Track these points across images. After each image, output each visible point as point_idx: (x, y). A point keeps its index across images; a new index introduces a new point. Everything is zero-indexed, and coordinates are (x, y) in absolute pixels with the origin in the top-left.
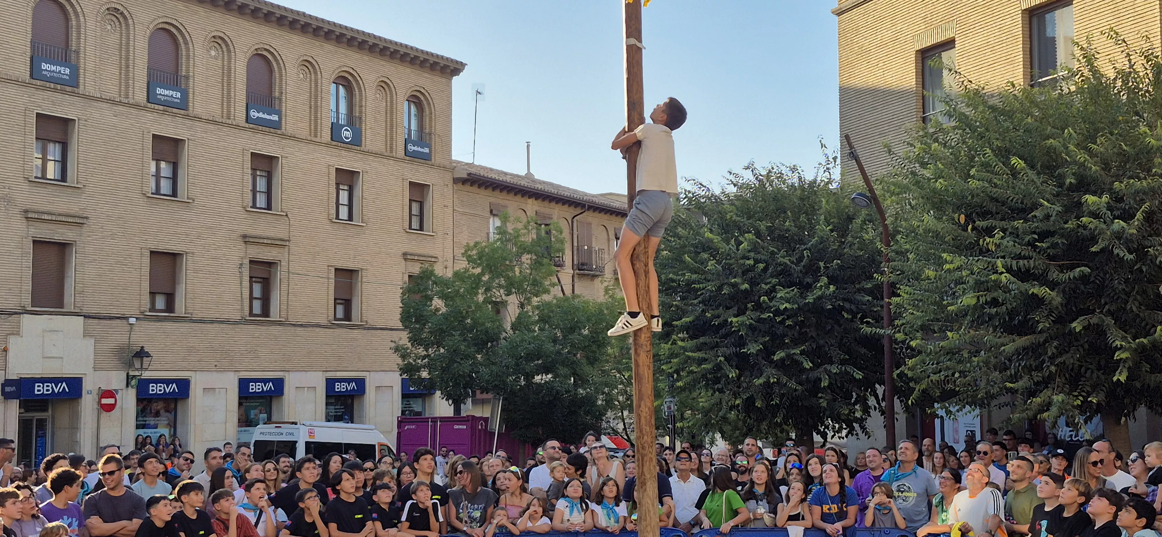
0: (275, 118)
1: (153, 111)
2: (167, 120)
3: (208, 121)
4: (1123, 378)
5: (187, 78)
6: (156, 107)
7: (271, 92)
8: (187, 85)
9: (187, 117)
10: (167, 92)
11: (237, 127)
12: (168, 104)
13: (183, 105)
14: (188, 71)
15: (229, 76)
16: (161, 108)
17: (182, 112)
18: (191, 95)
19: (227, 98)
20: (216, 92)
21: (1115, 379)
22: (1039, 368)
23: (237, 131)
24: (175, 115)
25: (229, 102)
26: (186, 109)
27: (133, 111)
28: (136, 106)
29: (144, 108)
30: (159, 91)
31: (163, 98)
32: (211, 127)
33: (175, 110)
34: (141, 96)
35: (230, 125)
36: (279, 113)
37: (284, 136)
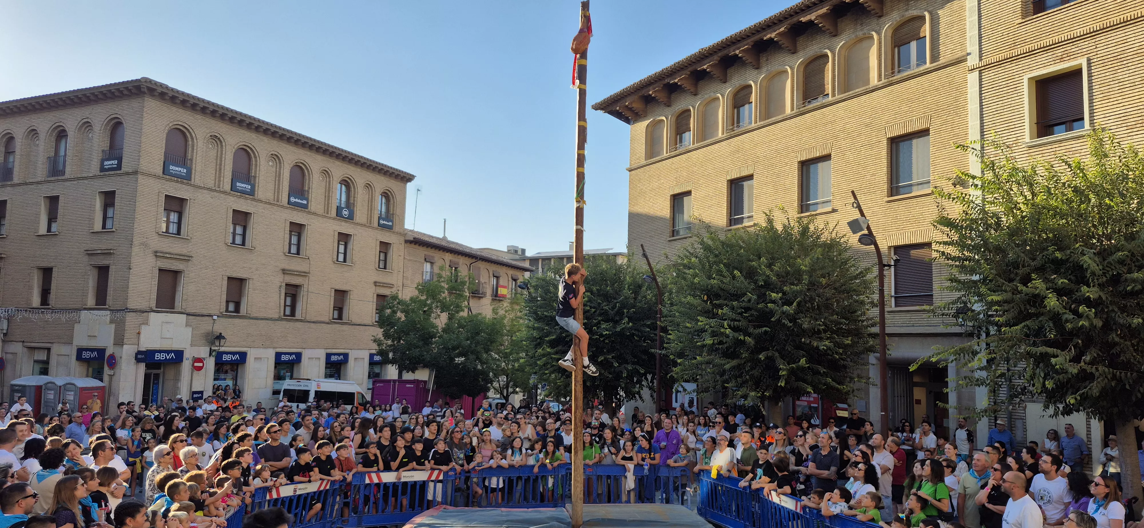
0: (305, 202)
1: (233, 196)
2: (242, 201)
3: (266, 203)
4: (783, 385)
5: (255, 177)
6: (236, 193)
7: (303, 187)
8: (255, 180)
9: (254, 200)
10: (243, 185)
11: (282, 206)
12: (243, 192)
13: (252, 193)
14: (256, 173)
15: (279, 177)
16: (239, 194)
17: (251, 197)
18: (257, 188)
19: (277, 190)
20: (271, 186)
21: (779, 384)
22: (740, 376)
23: (282, 209)
24: (246, 199)
25: (278, 192)
26: (253, 195)
27: (222, 195)
28: (224, 192)
29: (229, 194)
30: (238, 184)
31: (240, 189)
32: (268, 206)
33: (247, 196)
34: (227, 187)
35: (278, 206)
36: (307, 200)
37: (309, 213)
